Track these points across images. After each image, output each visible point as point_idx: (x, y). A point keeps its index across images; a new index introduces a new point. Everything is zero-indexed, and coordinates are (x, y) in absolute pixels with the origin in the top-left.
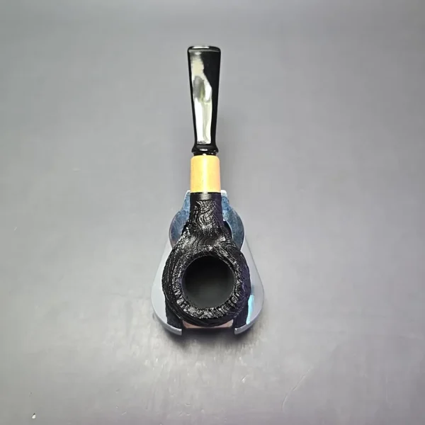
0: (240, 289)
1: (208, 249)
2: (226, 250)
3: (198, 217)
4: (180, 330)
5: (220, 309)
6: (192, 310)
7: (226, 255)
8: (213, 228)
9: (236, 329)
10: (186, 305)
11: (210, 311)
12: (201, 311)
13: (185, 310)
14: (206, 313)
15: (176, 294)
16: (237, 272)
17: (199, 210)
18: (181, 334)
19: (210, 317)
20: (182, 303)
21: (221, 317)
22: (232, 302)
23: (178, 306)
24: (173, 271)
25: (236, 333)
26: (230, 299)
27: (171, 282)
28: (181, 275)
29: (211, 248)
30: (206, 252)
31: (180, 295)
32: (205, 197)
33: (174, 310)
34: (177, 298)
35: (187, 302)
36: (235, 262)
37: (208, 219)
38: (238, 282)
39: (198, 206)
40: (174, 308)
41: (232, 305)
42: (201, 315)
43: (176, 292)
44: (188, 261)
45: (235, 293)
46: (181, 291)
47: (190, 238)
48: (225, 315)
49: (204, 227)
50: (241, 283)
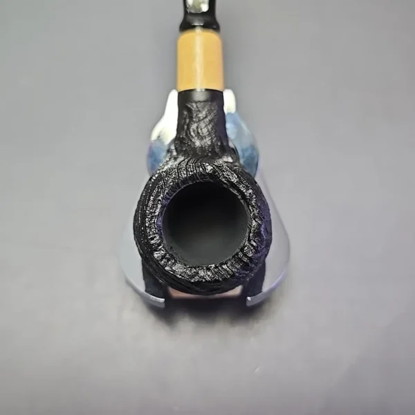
0: (258, 234)
1: (205, 169)
2: (235, 171)
3: (188, 129)
4: (162, 300)
5: (225, 267)
6: (178, 269)
7: (234, 179)
8: (212, 145)
9: (249, 298)
10: (169, 260)
11: (208, 269)
12: (194, 270)
13: (167, 268)
14: (202, 273)
15: (153, 242)
16: (253, 206)
17: (191, 118)
18: (163, 306)
19: (208, 279)
20: (163, 257)
21: (225, 279)
22: (245, 255)
23: (157, 262)
24: (147, 206)
25: (248, 304)
26: (242, 250)
27: (143, 222)
28: (161, 213)
29: (209, 168)
30: (202, 175)
31: (159, 245)
32: (199, 96)
33: (151, 270)
34: (154, 249)
35: (171, 256)
36: (251, 191)
37: (205, 131)
38: (254, 223)
39: (190, 111)
40: (151, 266)
41: (245, 260)
42: (193, 277)
43: (152, 239)
44: (173, 189)
45: (249, 240)
46: (161, 237)
47: (175, 159)
48: (233, 276)
49: (198, 143)
50: (259, 225)
